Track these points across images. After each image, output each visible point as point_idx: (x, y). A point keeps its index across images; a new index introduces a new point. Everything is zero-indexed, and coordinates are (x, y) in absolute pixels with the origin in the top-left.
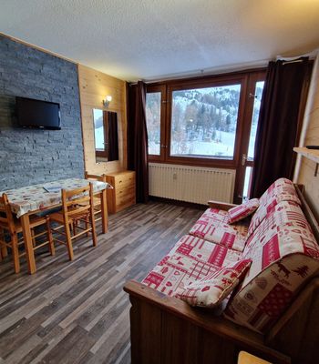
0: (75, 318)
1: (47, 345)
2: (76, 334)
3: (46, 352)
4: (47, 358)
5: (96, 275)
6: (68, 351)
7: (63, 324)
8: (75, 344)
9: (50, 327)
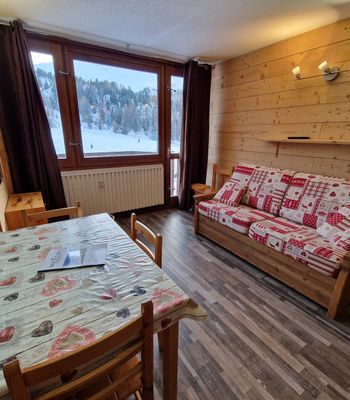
0: (289, 355)
1: (329, 386)
2: (311, 356)
3: (338, 388)
4: (344, 386)
5: (217, 324)
6: (332, 365)
7: (299, 368)
8: (323, 358)
9: (304, 383)
